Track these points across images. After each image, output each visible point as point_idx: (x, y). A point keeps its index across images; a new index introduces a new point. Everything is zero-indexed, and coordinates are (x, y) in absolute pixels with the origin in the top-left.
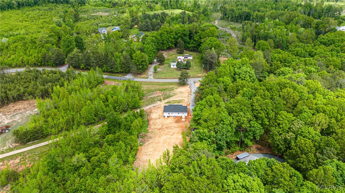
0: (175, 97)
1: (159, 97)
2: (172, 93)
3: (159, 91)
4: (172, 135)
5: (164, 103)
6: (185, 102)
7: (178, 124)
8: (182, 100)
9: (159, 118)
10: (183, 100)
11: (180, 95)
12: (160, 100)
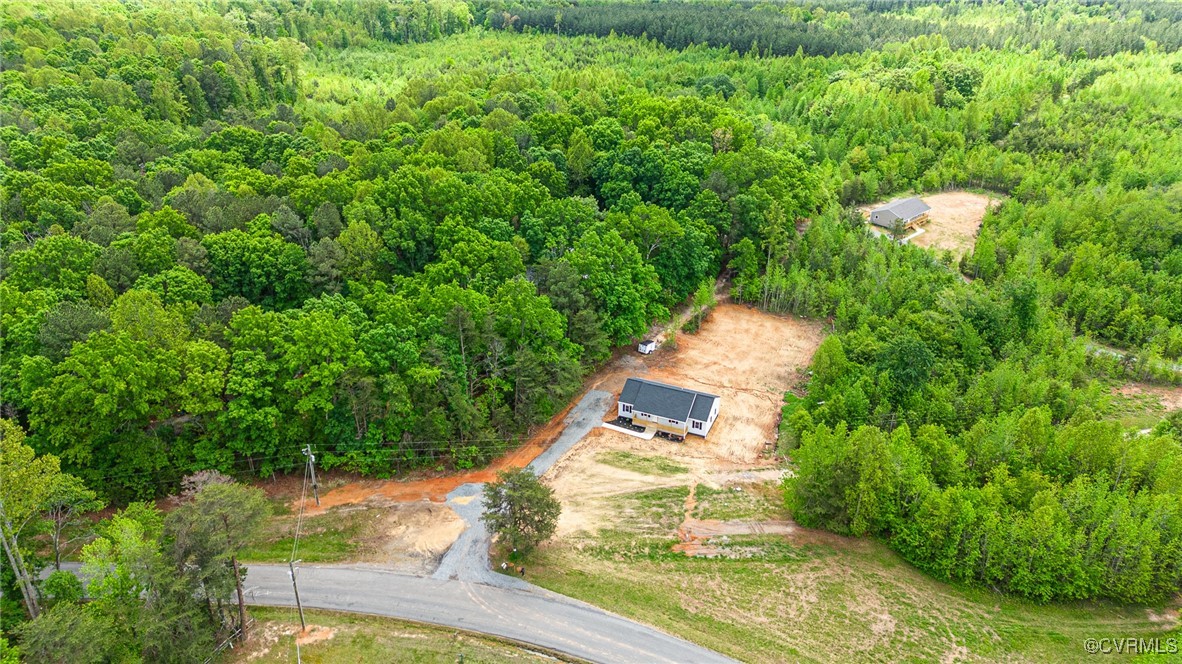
0: (624, 485)
1: (701, 508)
2: (628, 511)
3: (683, 556)
4: (715, 363)
5: (688, 475)
6: (599, 449)
7: (680, 383)
8: (604, 462)
9: (736, 419)
10: (598, 461)
11: (596, 489)
12: (702, 492)
